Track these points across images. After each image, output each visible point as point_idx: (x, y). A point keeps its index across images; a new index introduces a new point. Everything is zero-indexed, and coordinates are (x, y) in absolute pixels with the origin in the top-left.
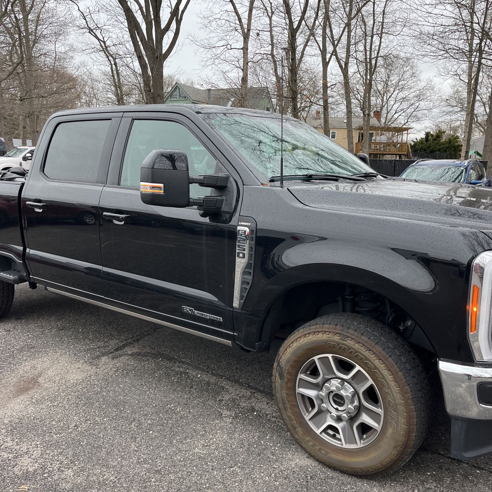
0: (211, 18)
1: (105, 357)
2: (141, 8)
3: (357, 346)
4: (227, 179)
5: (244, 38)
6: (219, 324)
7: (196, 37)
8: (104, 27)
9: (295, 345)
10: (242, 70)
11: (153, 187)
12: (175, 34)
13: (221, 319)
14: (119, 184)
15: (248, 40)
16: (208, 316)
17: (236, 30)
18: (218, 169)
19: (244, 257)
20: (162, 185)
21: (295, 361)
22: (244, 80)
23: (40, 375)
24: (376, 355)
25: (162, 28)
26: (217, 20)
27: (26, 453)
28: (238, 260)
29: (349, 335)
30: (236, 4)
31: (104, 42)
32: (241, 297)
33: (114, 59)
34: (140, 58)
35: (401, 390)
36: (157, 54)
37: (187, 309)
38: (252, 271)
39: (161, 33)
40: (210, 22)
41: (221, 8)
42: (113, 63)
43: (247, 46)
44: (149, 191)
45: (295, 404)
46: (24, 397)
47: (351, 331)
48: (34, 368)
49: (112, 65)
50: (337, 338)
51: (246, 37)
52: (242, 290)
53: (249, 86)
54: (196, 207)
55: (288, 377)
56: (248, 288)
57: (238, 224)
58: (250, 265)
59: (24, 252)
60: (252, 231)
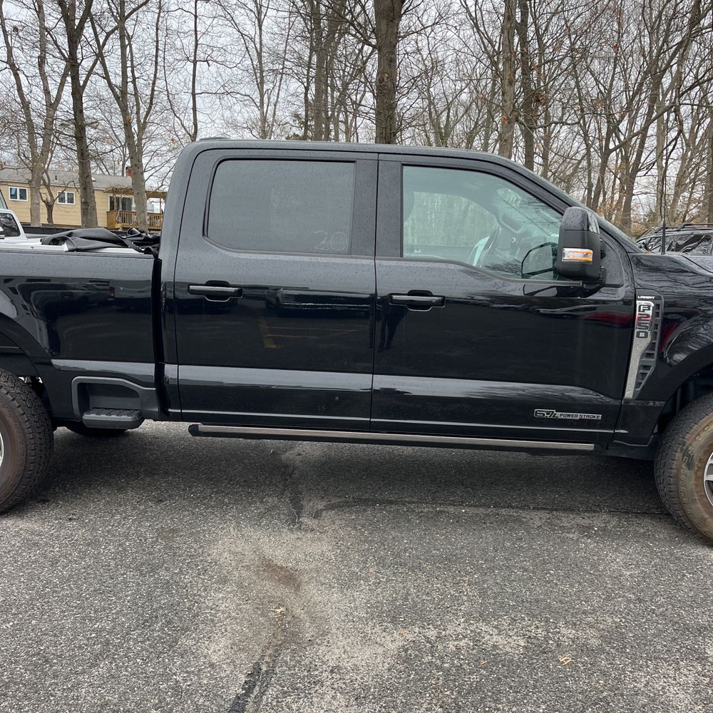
13: (599, 417)
14: (401, 255)
16: (578, 416)
19: (645, 337)
28: (636, 340)
37: (543, 412)
56: (649, 372)
57: (635, 299)
58: (652, 346)
59: (160, 371)
60: (657, 306)
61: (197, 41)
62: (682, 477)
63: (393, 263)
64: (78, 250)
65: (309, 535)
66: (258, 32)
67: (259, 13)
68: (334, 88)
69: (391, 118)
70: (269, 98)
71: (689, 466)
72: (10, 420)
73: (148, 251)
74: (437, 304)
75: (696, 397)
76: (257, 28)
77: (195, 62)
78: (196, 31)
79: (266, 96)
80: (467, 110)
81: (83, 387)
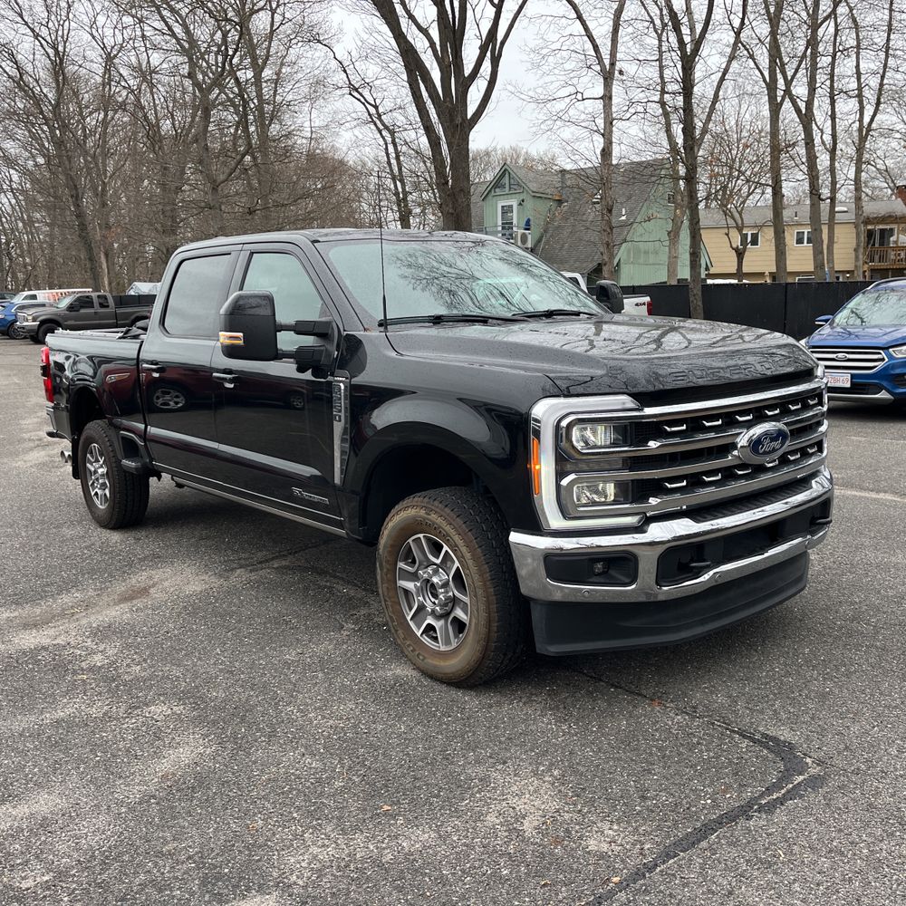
0: (544, 51)
1: (242, 570)
2: (432, 44)
3: (439, 521)
4: (328, 324)
5: (605, 79)
6: (325, 508)
7: (520, 86)
8: (375, 82)
10: (603, 135)
11: (231, 337)
12: (489, 82)
13: (326, 500)
15: (612, 83)
16: (316, 498)
17: (589, 67)
18: (323, 313)
19: (340, 421)
20: (241, 334)
21: (392, 546)
22: (606, 153)
23: (154, 585)
24: (456, 530)
25: (466, 75)
26: (556, 52)
27: (101, 652)
28: (335, 424)
29: (433, 508)
30: (587, 22)
31: (376, 107)
32: (341, 471)
33: (392, 133)
34: (429, 129)
35: (480, 570)
36: (458, 121)
37: (296, 490)
38: (348, 437)
39: (465, 84)
40: (543, 58)
41: (560, 31)
42: (389, 140)
43: (610, 92)
44: (228, 342)
45: (397, 600)
46: (125, 606)
47: (436, 503)
48: (151, 578)
49: (386, 144)
50: (422, 512)
51: (608, 77)
52: (341, 462)
53: (614, 162)
54: (292, 360)
55: (388, 566)
56: (347, 458)
57: (333, 380)
58: (345, 430)
59: (145, 431)
60: (346, 389)
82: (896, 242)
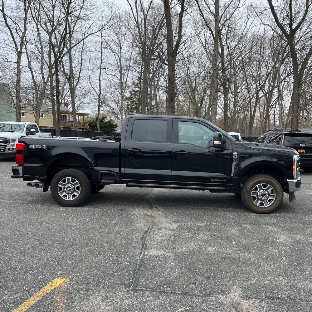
6: (224, 182)
9: (252, 183)
10: (17, 75)
13: (225, 181)
14: (178, 142)
16: (220, 180)
19: (235, 161)
22: (19, 82)
28: (233, 162)
32: (234, 173)
37: (212, 179)
38: (238, 165)
43: (20, 61)
51: (19, 56)
52: (235, 171)
56: (237, 170)
57: (233, 153)
58: (237, 164)
59: (120, 170)
60: (238, 154)
61: (101, 61)
62: (246, 195)
63: (176, 144)
64: (101, 141)
65: (156, 211)
66: (120, 51)
67: (120, 44)
68: (149, 73)
69: (173, 90)
70: (124, 77)
71: (247, 192)
72: (83, 182)
73: (117, 141)
74: (186, 154)
75: (252, 176)
76: (120, 50)
77: (101, 69)
78: (101, 58)
79: (123, 76)
80: (204, 80)
81: (101, 173)
82: (69, 120)
